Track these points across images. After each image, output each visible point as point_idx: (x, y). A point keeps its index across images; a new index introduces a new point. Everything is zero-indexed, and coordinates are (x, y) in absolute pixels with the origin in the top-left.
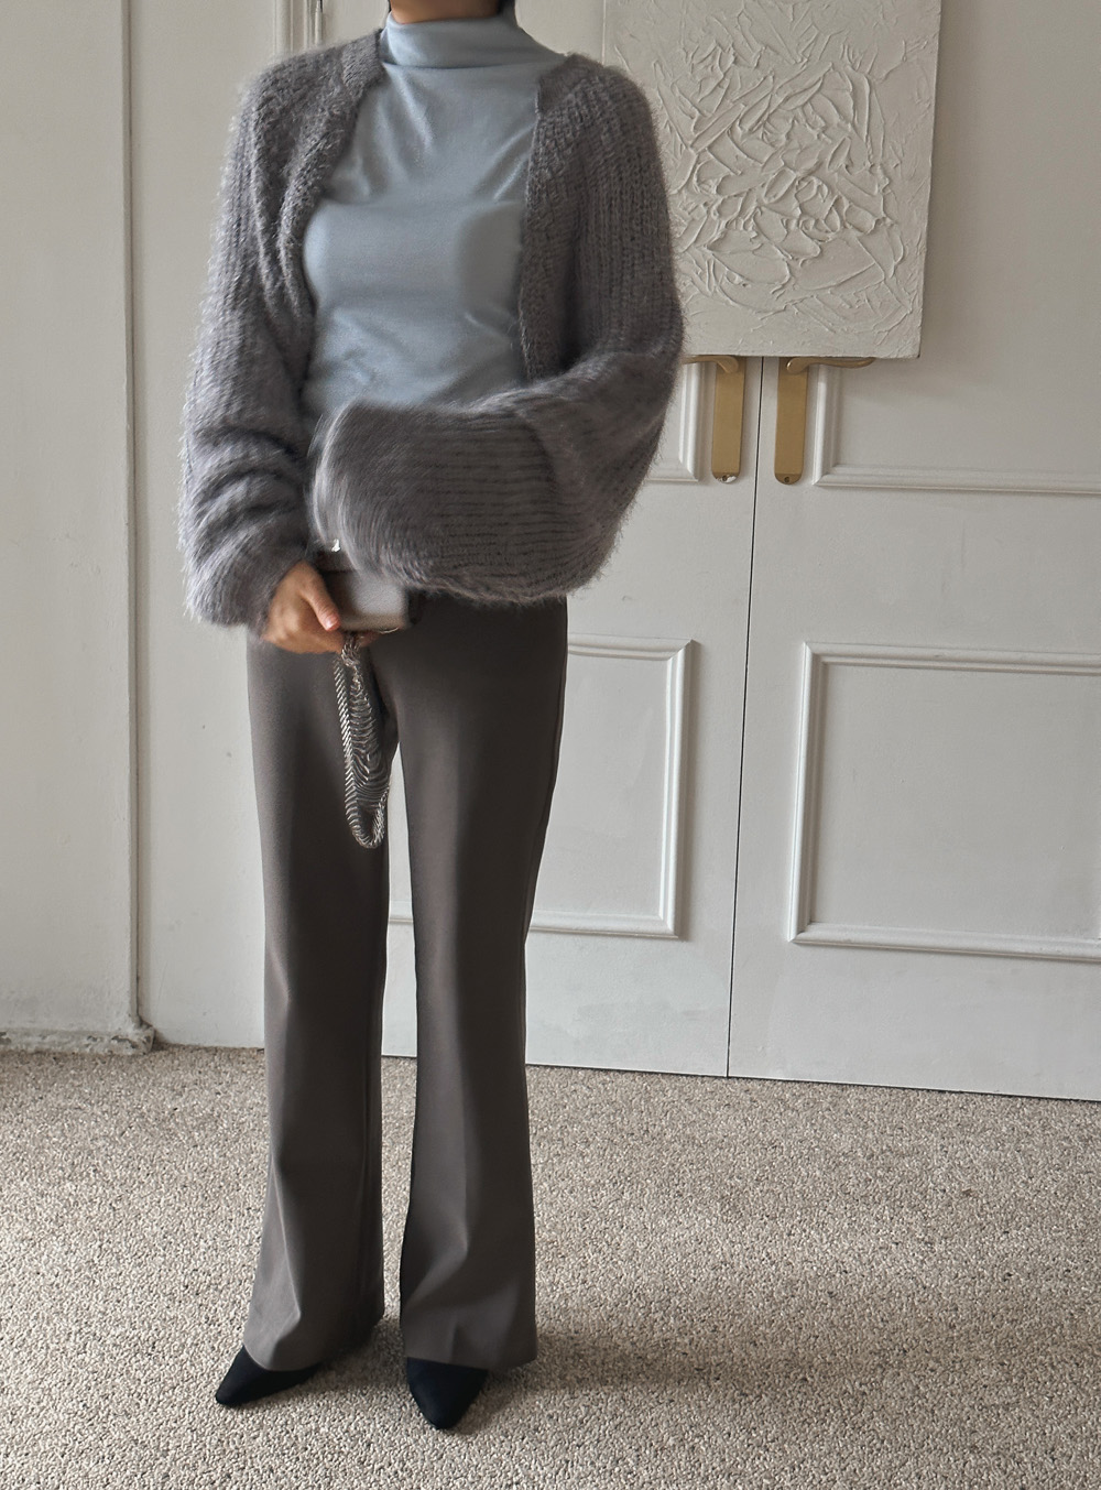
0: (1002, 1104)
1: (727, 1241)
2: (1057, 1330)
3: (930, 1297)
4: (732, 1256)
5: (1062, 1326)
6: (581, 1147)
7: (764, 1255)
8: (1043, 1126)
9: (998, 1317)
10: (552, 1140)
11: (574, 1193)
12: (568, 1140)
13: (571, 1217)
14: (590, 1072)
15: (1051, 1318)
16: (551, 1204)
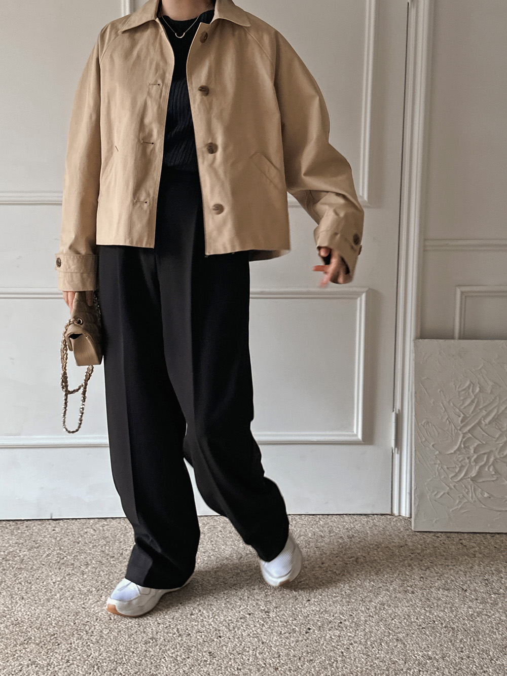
0: (310, 520)
1: (156, 623)
2: (334, 665)
3: (265, 650)
4: (157, 633)
5: (337, 661)
6: (83, 568)
7: (175, 630)
8: (330, 531)
9: (302, 659)
10: (68, 565)
11: (74, 600)
12: (77, 564)
13: (68, 616)
14: (97, 520)
15: (330, 656)
16: (59, 608)
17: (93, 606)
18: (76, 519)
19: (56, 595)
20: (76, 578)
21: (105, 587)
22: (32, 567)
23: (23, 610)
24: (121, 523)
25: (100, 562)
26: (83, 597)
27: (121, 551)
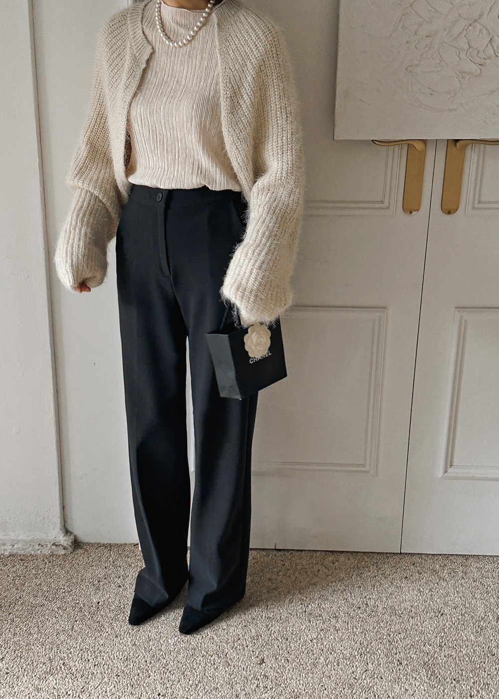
17: (364, 677)
18: (302, 551)
19: (319, 658)
20: (331, 635)
21: (366, 650)
22: (281, 617)
23: (294, 677)
24: (350, 558)
25: (348, 614)
26: (348, 663)
27: (365, 600)
